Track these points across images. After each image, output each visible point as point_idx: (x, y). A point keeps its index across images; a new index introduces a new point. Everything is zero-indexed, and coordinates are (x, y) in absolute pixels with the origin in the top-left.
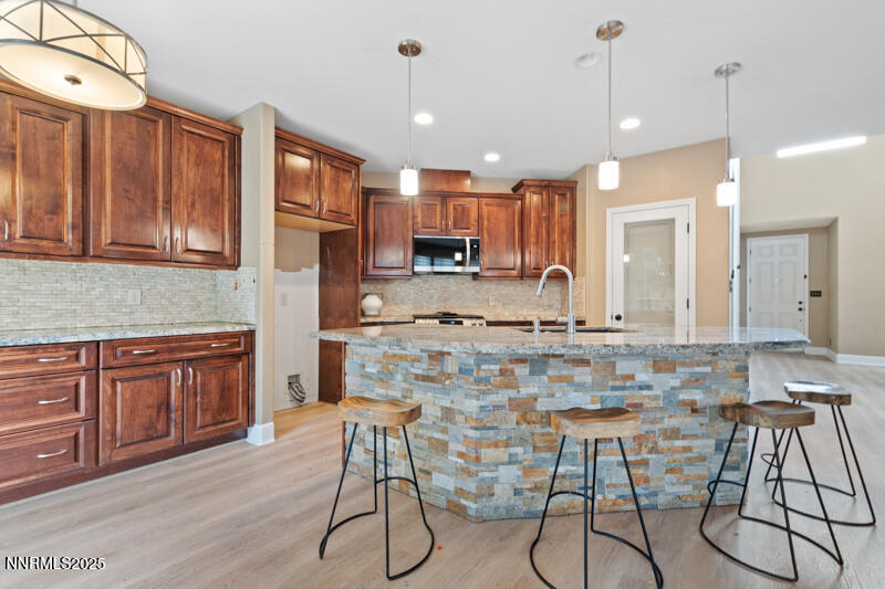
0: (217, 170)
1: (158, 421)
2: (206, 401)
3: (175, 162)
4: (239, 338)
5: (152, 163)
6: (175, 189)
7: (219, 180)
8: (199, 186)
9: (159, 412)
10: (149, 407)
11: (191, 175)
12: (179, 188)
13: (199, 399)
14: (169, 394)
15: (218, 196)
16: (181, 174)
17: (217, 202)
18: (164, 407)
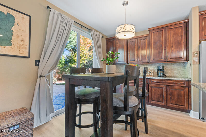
0: (180, 35)
1: (160, 98)
2: (173, 97)
3: (167, 37)
4: (184, 82)
5: (162, 40)
6: (167, 44)
7: (181, 37)
8: (174, 41)
9: (160, 96)
10: (158, 94)
11: (172, 39)
12: (168, 43)
13: (171, 96)
14: (163, 93)
15: (180, 42)
16: (169, 40)
17: (180, 44)
18: (161, 95)
